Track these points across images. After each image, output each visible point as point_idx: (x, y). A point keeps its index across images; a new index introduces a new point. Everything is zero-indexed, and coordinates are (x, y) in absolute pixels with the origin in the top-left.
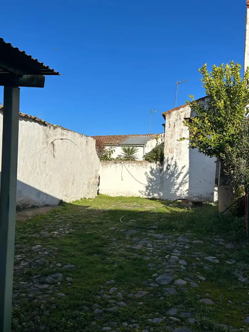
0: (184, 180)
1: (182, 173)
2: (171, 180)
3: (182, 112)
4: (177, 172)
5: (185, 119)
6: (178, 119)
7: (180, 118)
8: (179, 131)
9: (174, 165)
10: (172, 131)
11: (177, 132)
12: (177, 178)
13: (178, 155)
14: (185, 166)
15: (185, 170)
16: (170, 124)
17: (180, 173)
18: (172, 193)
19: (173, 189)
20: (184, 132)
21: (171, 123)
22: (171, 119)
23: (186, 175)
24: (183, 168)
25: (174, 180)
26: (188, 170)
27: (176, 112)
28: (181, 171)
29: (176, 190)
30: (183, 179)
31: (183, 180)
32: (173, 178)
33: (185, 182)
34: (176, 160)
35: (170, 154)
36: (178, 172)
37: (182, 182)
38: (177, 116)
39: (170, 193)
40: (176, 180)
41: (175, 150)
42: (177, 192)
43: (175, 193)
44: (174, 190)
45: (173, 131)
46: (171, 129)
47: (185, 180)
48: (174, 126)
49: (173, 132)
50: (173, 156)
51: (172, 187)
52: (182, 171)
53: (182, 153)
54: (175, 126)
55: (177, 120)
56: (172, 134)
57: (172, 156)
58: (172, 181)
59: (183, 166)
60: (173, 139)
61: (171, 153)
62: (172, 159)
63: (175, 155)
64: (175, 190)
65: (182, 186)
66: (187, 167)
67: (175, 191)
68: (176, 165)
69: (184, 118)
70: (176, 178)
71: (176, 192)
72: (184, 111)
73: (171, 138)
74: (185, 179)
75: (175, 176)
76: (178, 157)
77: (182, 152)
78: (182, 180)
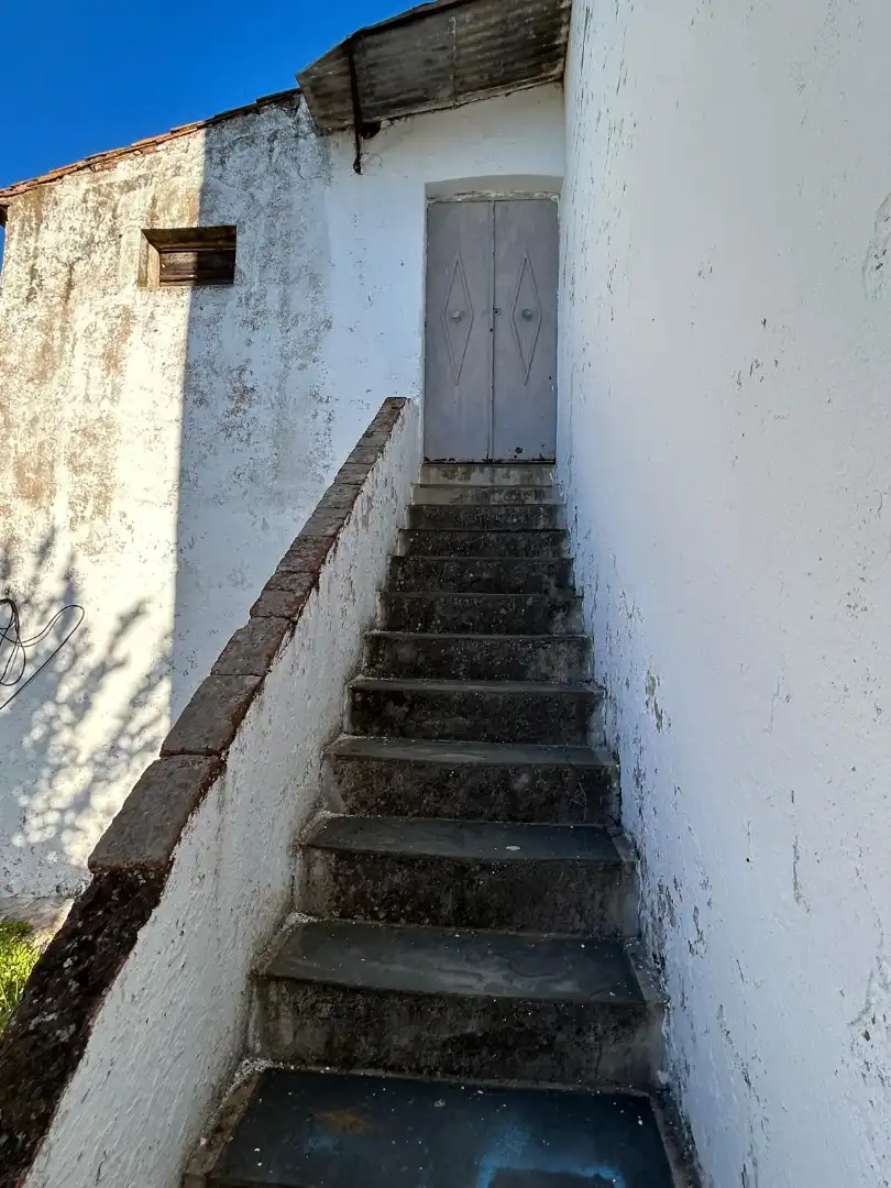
0: (133, 727)
1: (121, 664)
2: (29, 729)
3: (129, 186)
4: (75, 657)
5: (153, 237)
6: (101, 234)
7: (112, 231)
8: (104, 327)
9: (52, 601)
10: (47, 328)
11: (89, 332)
12: (81, 707)
13: (88, 513)
14: (149, 607)
15: (144, 647)
16: (33, 272)
17: (102, 670)
18: (35, 837)
19: (39, 803)
20: (137, 329)
21: (42, 263)
22: (49, 238)
23: (148, 686)
24: (127, 621)
25: (56, 725)
26: (168, 643)
27: (84, 186)
28: (111, 648)
29: (70, 817)
30: (127, 719)
31: (121, 732)
32: (50, 709)
33: (138, 744)
34: (72, 558)
35: (21, 508)
36: (90, 660)
37: (115, 740)
38: (90, 216)
39: (18, 841)
40: (72, 725)
41: (62, 473)
42: (75, 829)
43: (54, 844)
44: (53, 817)
45: (58, 323)
46: (38, 311)
47: (143, 728)
48: (70, 285)
49: (57, 334)
50: (53, 531)
51: (31, 792)
52: (119, 654)
53: (116, 506)
54: (74, 293)
55: (90, 242)
56: (46, 348)
57: (42, 524)
58: (37, 733)
59: (126, 605)
60: (52, 387)
61: (34, 494)
62: (44, 551)
63: (60, 511)
64: (62, 811)
65: (118, 777)
66: (161, 616)
67: (61, 827)
68: (69, 602)
69: (144, 231)
70: (67, 715)
71: (66, 837)
72: (146, 179)
73: (41, 377)
74: (144, 716)
75: (64, 691)
76: (83, 531)
77: (115, 494)
78: (115, 724)
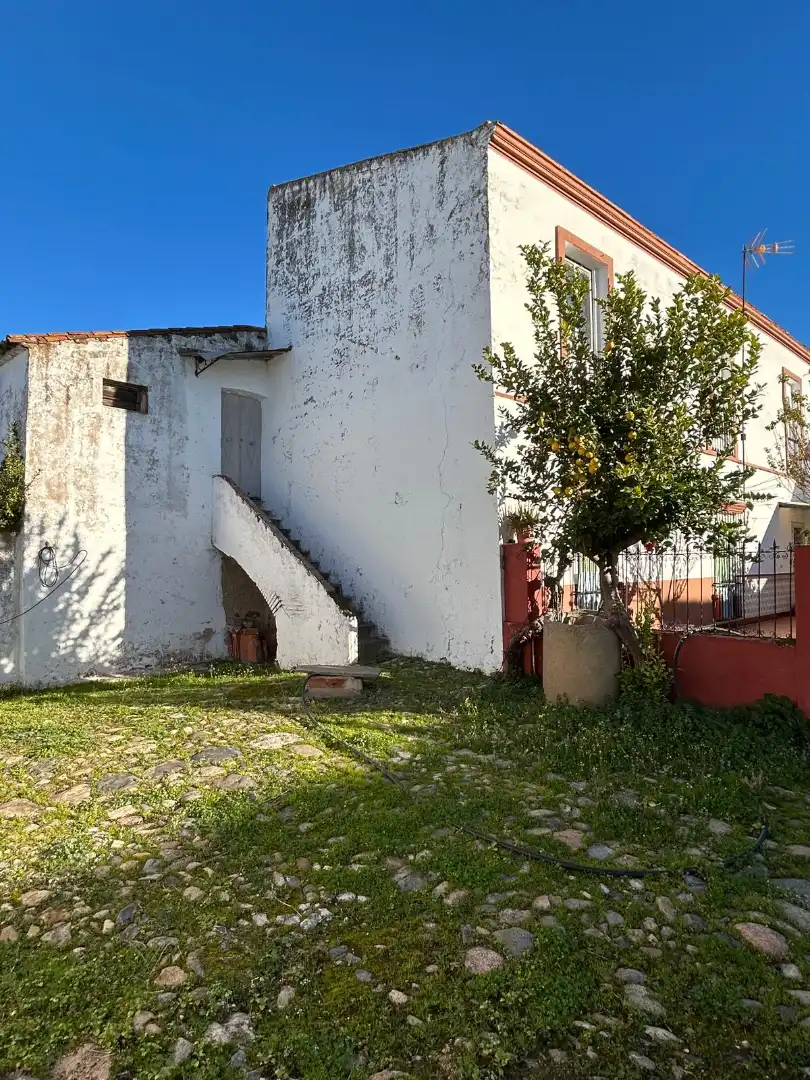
0: (108, 600)
1: (101, 574)
2: (57, 604)
3: (95, 355)
4: (80, 571)
5: (107, 382)
6: (82, 375)
7: (88, 375)
8: (87, 422)
9: (68, 546)
10: (58, 417)
11: (80, 422)
12: (83, 593)
13: (85, 508)
14: (114, 550)
15: (114, 565)
16: (47, 387)
17: (93, 577)
18: (63, 652)
19: (63, 637)
20: (105, 426)
21: (50, 382)
22: (53, 371)
23: (117, 580)
24: (105, 556)
25: (71, 602)
26: (124, 565)
27: (72, 349)
28: (98, 567)
29: (79, 641)
30: (106, 597)
31: (103, 603)
32: (67, 595)
33: (111, 607)
34: (77, 526)
35: (52, 504)
36: (87, 573)
37: (100, 606)
38: (75, 364)
39: (54, 655)
40: (78, 601)
41: (71, 488)
42: (81, 646)
43: (73, 654)
44: (71, 643)
45: (63, 415)
46: (53, 406)
47: (113, 601)
48: (68, 398)
49: (64, 420)
50: (66, 513)
51: (60, 633)
52: (101, 570)
53: (99, 506)
54: (71, 402)
55: (77, 378)
56: (58, 427)
57: (61, 510)
58: (61, 606)
59: (105, 550)
60: (63, 448)
61: (58, 498)
62: (61, 523)
63: (71, 507)
64: (75, 639)
65: (101, 623)
66: (120, 554)
67: (75, 646)
68: (76, 548)
69: (104, 379)
70: (76, 597)
71: (78, 650)
72: (105, 354)
73: (57, 441)
74: (112, 595)
75: (75, 587)
76: (83, 517)
77: (98, 500)
78: (101, 599)
